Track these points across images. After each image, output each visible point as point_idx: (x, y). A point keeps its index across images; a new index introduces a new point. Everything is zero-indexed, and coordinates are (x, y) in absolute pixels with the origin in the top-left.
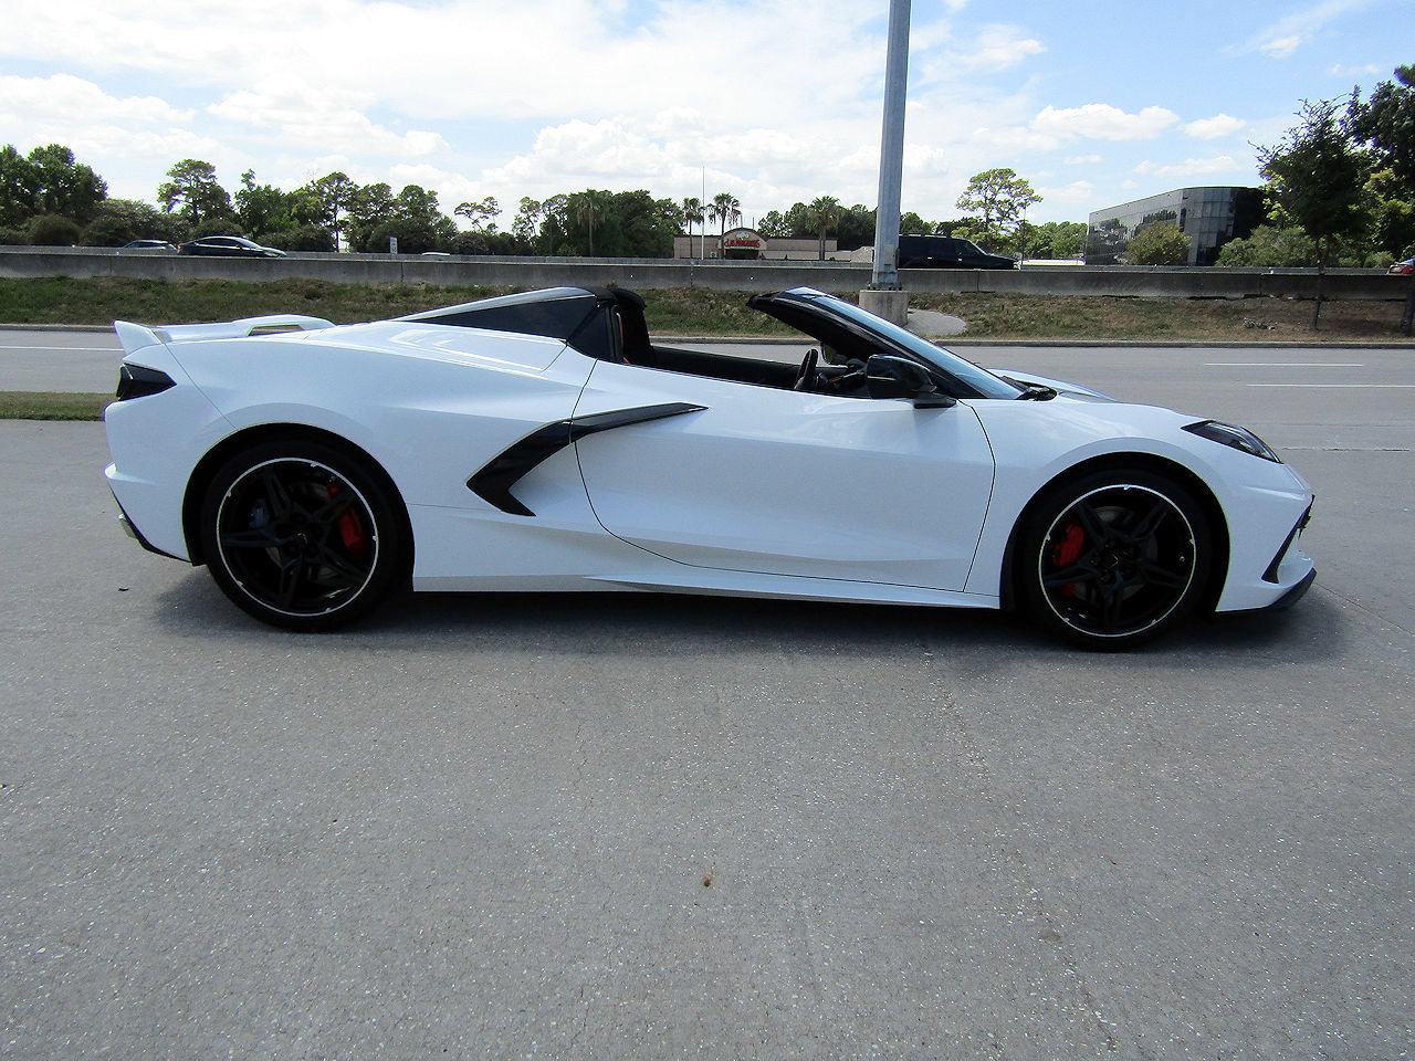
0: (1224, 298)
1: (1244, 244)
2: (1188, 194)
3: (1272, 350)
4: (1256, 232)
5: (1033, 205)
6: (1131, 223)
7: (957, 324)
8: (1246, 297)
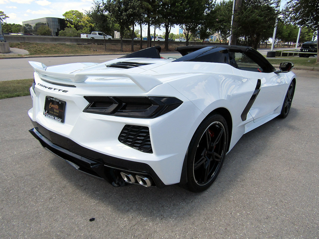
0: (84, 44)
1: (64, 31)
2: (48, 19)
3: (104, 56)
4: (66, 29)
5: (7, 18)
6: (33, 25)
7: (26, 52)
8: (88, 44)
